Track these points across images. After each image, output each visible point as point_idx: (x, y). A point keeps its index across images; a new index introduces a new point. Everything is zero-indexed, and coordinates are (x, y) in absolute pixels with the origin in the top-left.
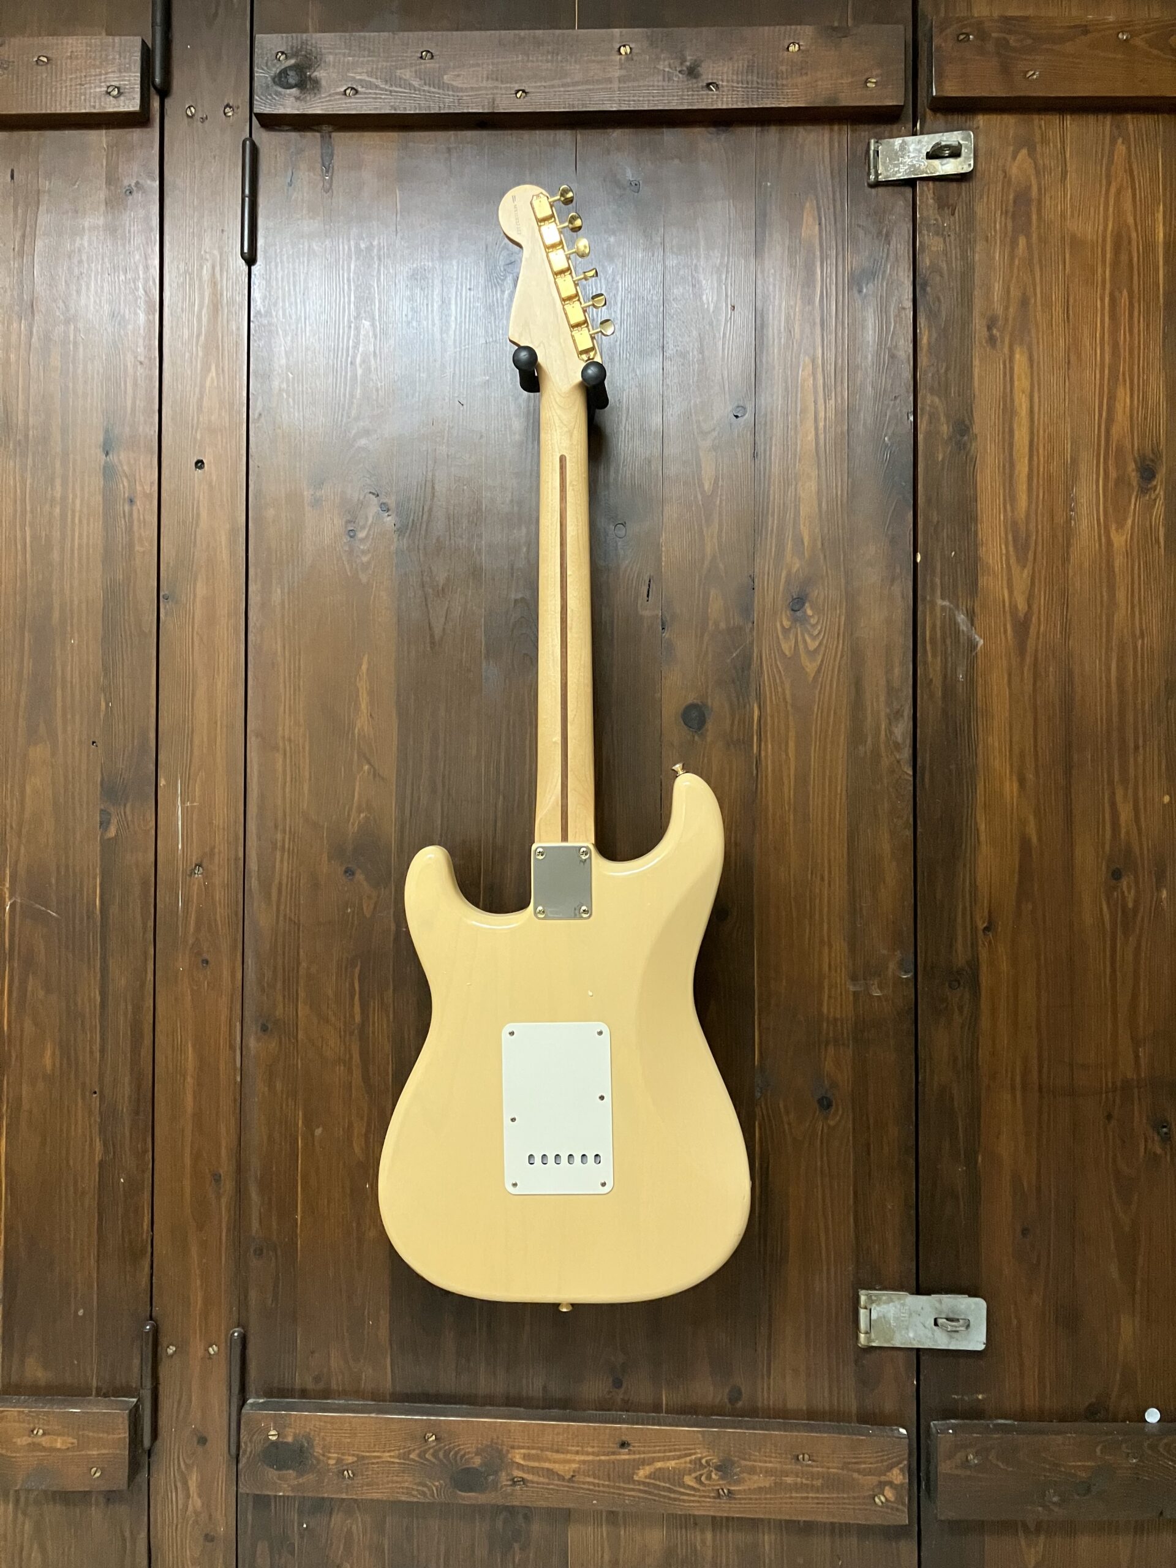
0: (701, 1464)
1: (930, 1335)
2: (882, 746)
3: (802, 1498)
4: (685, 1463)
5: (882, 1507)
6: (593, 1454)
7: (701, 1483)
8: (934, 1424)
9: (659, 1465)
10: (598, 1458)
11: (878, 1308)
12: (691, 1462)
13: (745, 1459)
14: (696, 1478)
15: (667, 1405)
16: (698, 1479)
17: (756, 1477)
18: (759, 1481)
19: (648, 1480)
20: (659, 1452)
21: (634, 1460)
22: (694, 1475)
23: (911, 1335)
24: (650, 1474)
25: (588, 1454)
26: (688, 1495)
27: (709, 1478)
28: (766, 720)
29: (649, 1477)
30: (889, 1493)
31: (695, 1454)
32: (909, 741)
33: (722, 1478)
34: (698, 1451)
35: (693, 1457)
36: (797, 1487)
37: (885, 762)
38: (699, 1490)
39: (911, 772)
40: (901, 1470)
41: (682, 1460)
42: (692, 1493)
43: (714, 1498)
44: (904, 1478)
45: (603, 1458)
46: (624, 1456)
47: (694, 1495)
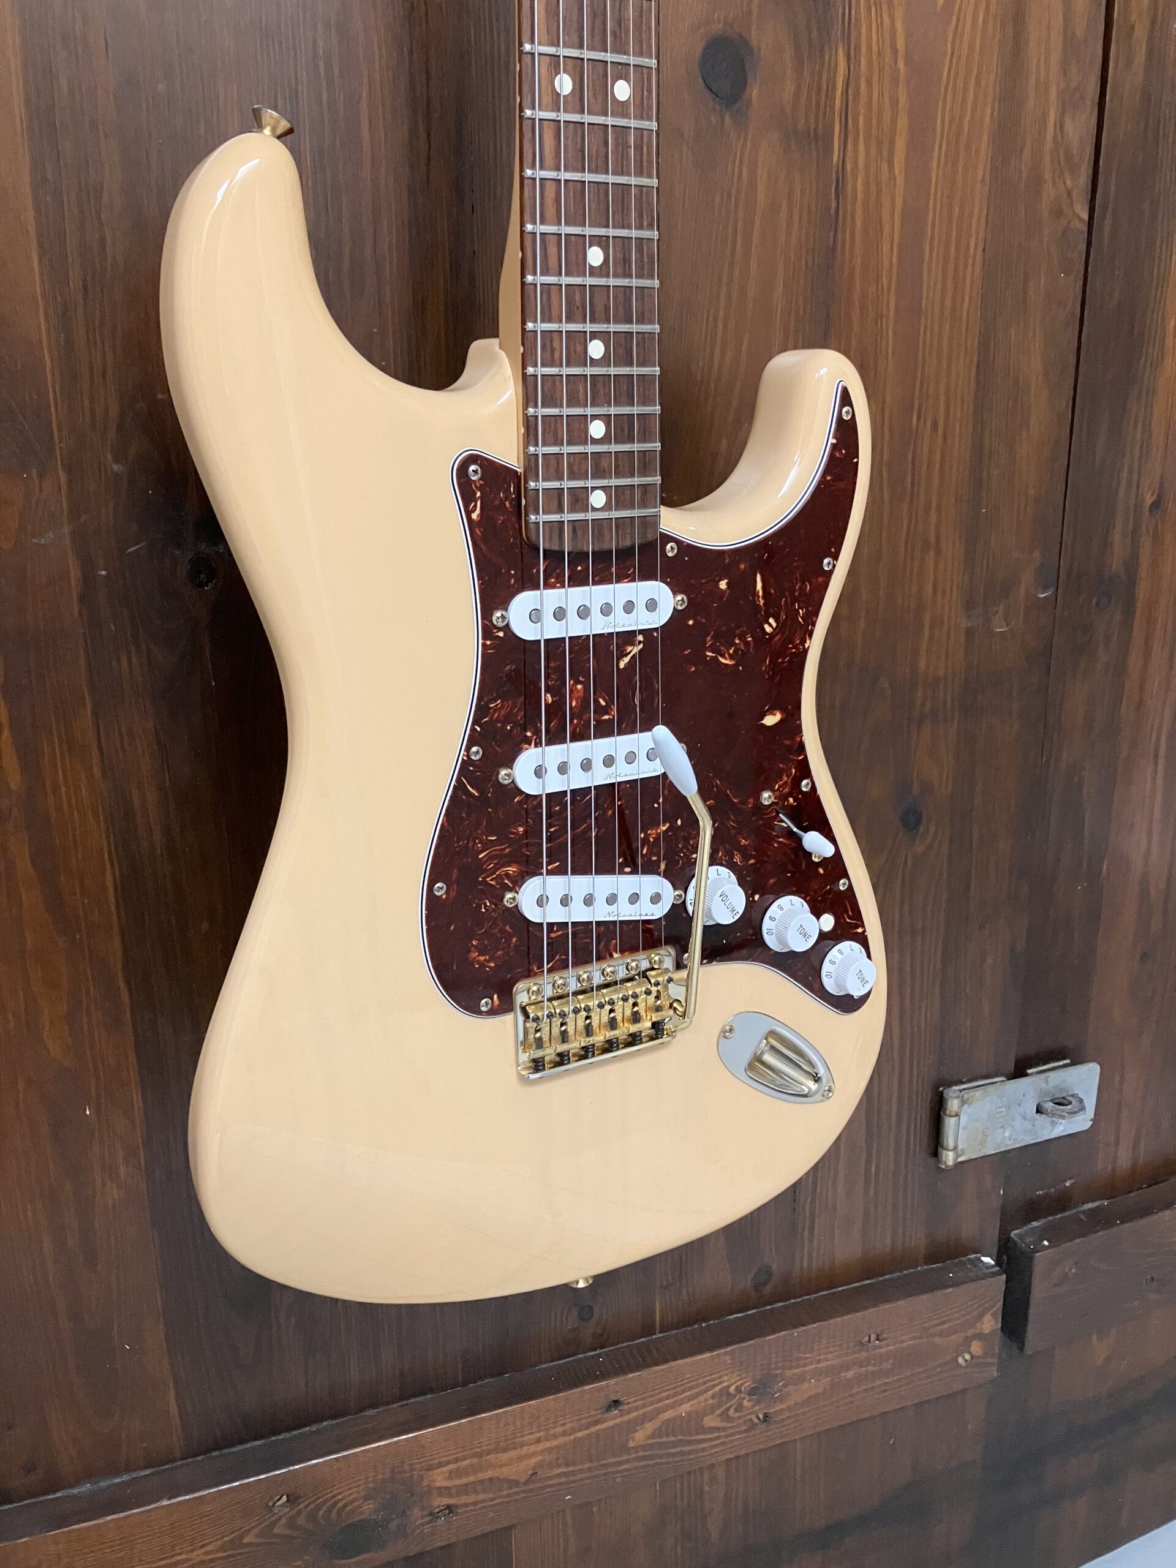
0: (729, 1394)
1: (1030, 1127)
2: (1047, 158)
3: (866, 1390)
4: (706, 1400)
5: (966, 1367)
6: (564, 1434)
7: (729, 1419)
8: (1016, 1235)
9: (667, 1415)
10: (572, 1437)
11: (970, 1111)
12: (713, 1397)
13: (790, 1368)
14: (722, 1414)
16: (725, 1416)
17: (805, 1386)
18: (811, 1387)
19: (650, 1442)
20: (667, 1398)
21: (629, 1421)
22: (718, 1412)
23: (1007, 1134)
24: (654, 1433)
25: (555, 1436)
26: (711, 1440)
27: (739, 1408)
28: (858, 87)
29: (653, 1436)
30: (976, 1347)
31: (720, 1383)
32: (1089, 150)
33: (758, 1402)
34: (725, 1378)
35: (717, 1389)
36: (859, 1379)
37: (1049, 193)
38: (724, 1429)
39: (1086, 217)
40: (994, 1315)
41: (701, 1398)
42: (715, 1435)
43: (745, 1431)
44: (997, 1323)
45: (580, 1434)
46: (614, 1419)
47: (718, 1438)
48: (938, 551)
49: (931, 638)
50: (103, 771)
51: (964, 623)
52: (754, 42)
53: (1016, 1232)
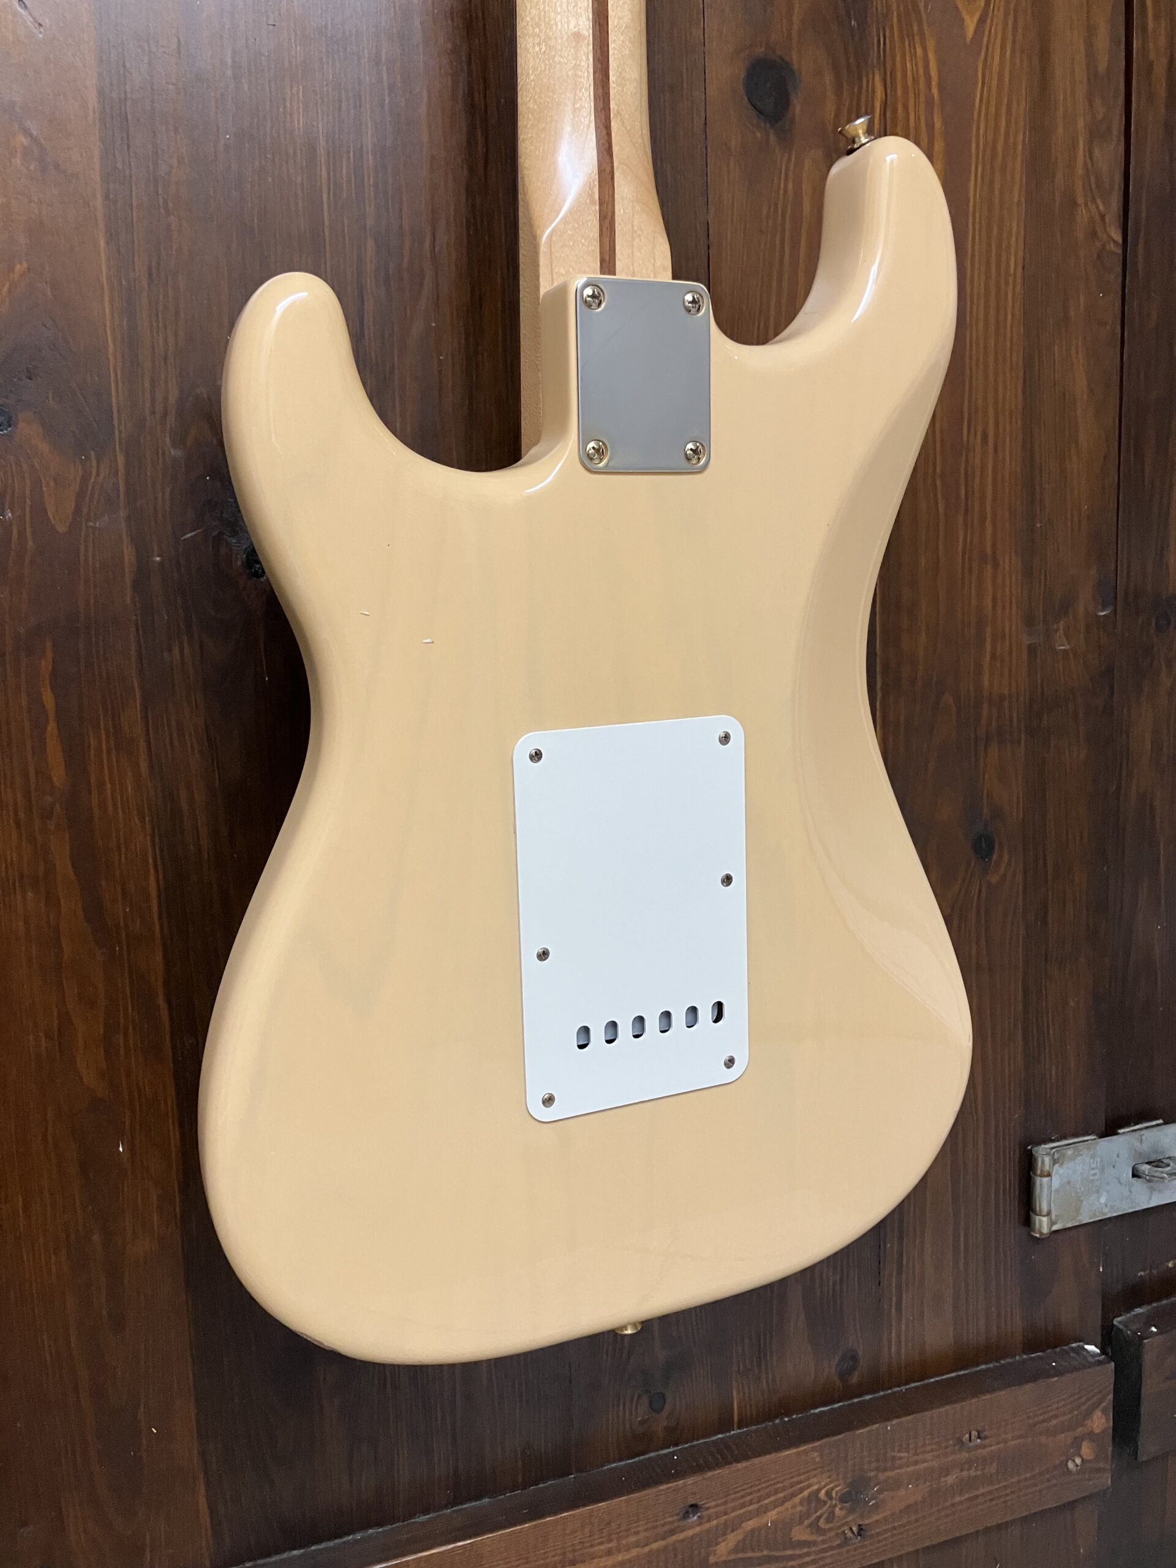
0: (818, 1500)
1: (1126, 1193)
2: (1079, 185)
3: (969, 1499)
4: (794, 1507)
5: (1078, 1473)
6: (637, 1545)
7: (820, 1531)
8: (1120, 1322)
9: (750, 1525)
10: (647, 1549)
11: (1061, 1171)
12: (801, 1503)
13: (886, 1470)
14: (810, 1525)
15: (740, 1414)
16: (815, 1527)
17: (902, 1492)
18: (910, 1494)
19: (732, 1557)
20: (751, 1503)
21: (708, 1531)
22: (807, 1522)
23: (1103, 1200)
24: (737, 1546)
25: (628, 1549)
26: (800, 1556)
27: (831, 1517)
29: (736, 1550)
30: (1087, 1450)
31: (809, 1486)
32: (1118, 178)
33: (851, 1511)
34: (814, 1480)
35: (806, 1493)
36: (964, 1485)
37: (1082, 215)
38: (815, 1543)
39: (1119, 238)
40: (1104, 1411)
41: (788, 1505)
42: (806, 1550)
43: (839, 1546)
44: (1107, 1420)
45: (655, 1546)
46: (694, 1528)
47: (808, 1554)
48: (996, 565)
49: (993, 657)
50: (151, 767)
51: (1026, 640)
52: (796, 67)
53: (1119, 1319)
